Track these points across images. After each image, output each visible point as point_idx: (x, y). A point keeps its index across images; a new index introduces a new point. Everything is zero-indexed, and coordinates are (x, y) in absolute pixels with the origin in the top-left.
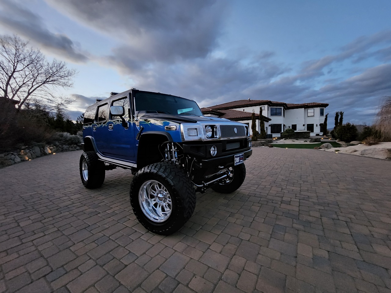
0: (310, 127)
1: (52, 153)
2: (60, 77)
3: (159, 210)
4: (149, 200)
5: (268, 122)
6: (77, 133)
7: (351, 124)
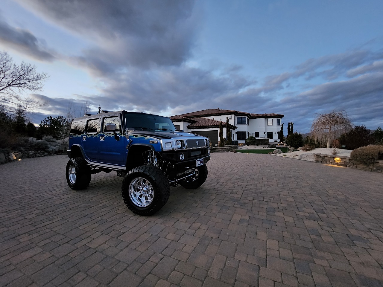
0: (270, 135)
1: (17, 159)
2: (28, 81)
3: (143, 199)
4: (135, 193)
5: (235, 129)
6: (43, 138)
7: (299, 133)
